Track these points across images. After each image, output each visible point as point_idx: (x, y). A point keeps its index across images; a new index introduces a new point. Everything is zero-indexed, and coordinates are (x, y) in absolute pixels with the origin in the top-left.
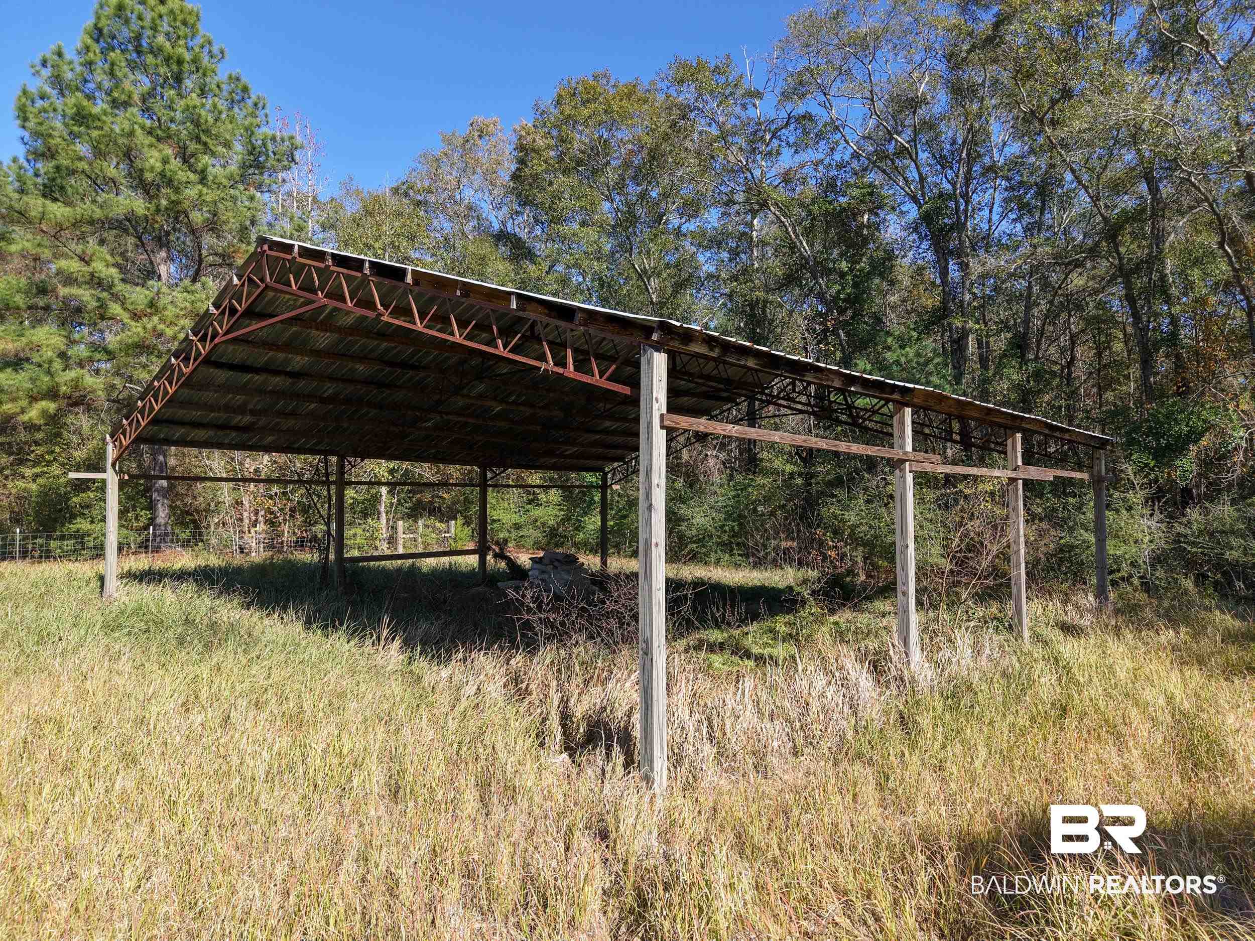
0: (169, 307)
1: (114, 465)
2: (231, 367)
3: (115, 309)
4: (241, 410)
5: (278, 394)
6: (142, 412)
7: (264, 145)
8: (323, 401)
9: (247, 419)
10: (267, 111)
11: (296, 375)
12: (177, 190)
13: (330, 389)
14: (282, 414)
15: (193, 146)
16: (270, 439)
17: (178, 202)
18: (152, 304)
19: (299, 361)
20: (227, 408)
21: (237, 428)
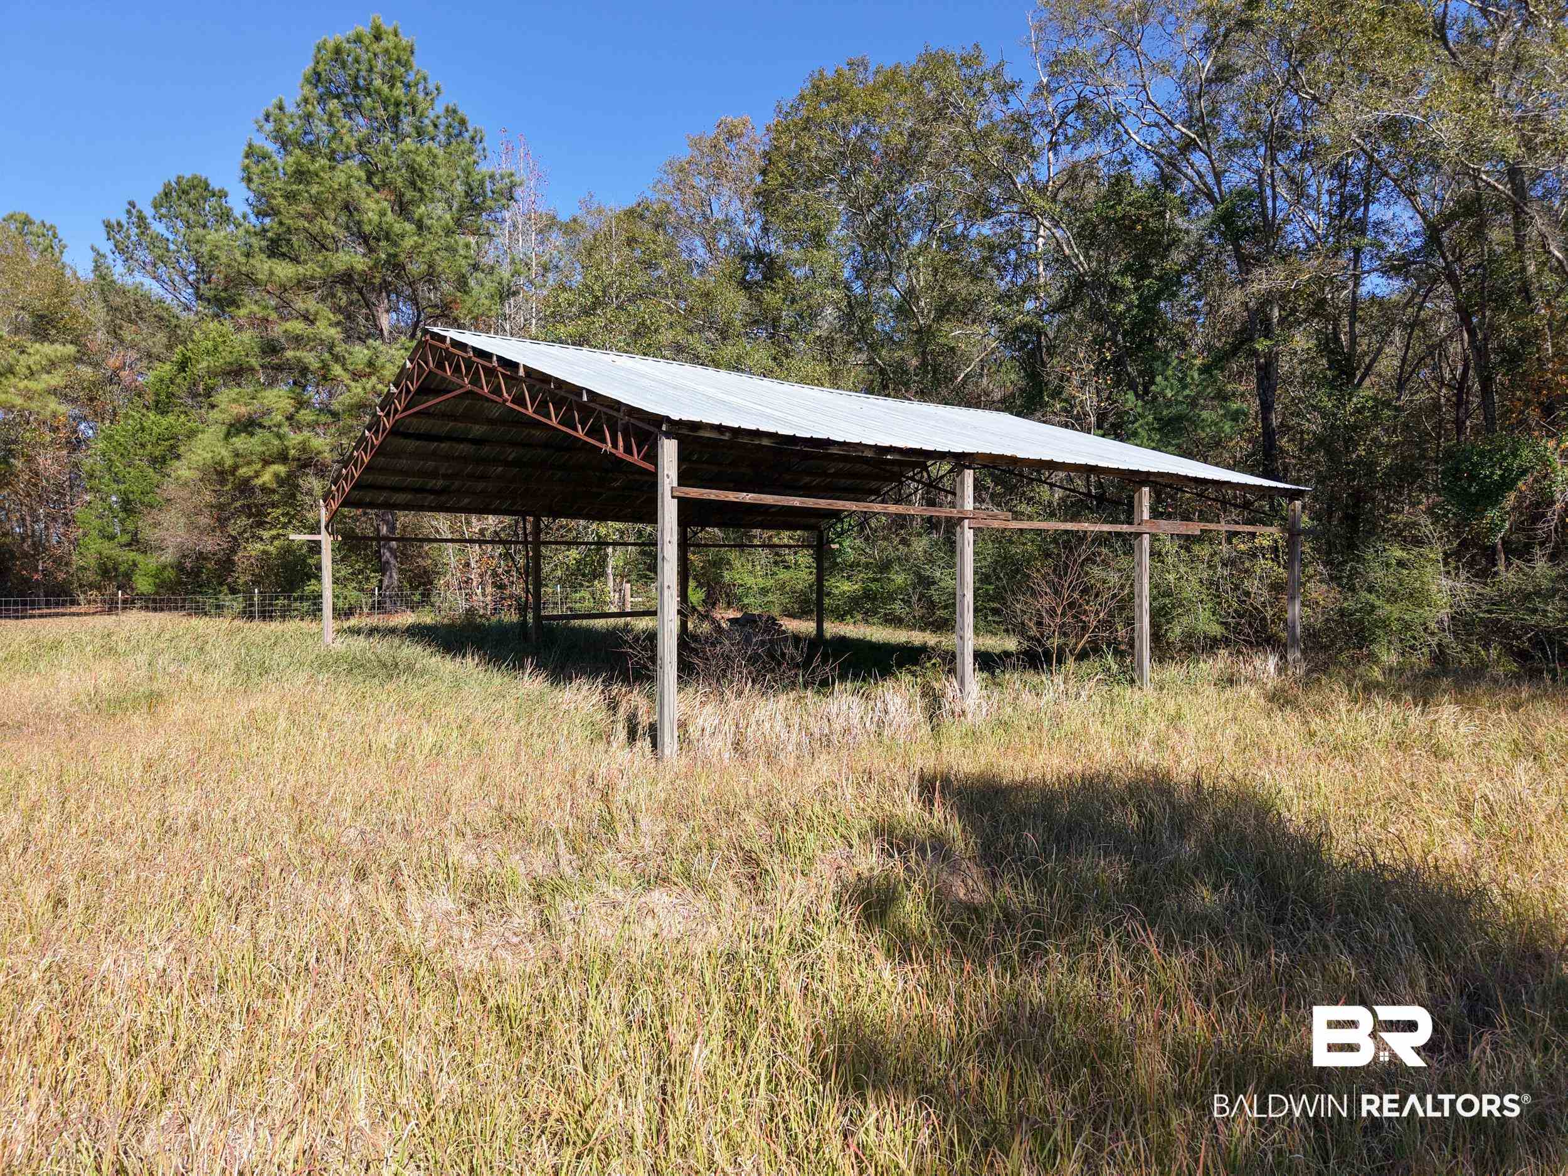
0: (388, 365)
1: (327, 527)
2: (418, 437)
3: (337, 370)
4: (434, 474)
5: (465, 459)
6: (346, 480)
7: (482, 183)
8: (507, 464)
9: (440, 483)
10: (485, 144)
11: (478, 442)
12: (395, 244)
13: (512, 454)
14: (471, 476)
15: (410, 194)
16: (466, 501)
17: (396, 255)
18: (370, 364)
19: (478, 430)
20: (422, 473)
21: (432, 491)
